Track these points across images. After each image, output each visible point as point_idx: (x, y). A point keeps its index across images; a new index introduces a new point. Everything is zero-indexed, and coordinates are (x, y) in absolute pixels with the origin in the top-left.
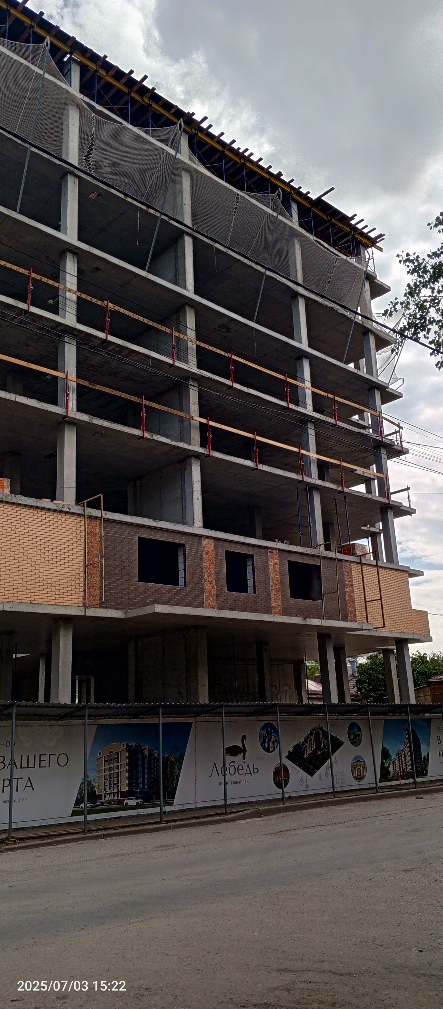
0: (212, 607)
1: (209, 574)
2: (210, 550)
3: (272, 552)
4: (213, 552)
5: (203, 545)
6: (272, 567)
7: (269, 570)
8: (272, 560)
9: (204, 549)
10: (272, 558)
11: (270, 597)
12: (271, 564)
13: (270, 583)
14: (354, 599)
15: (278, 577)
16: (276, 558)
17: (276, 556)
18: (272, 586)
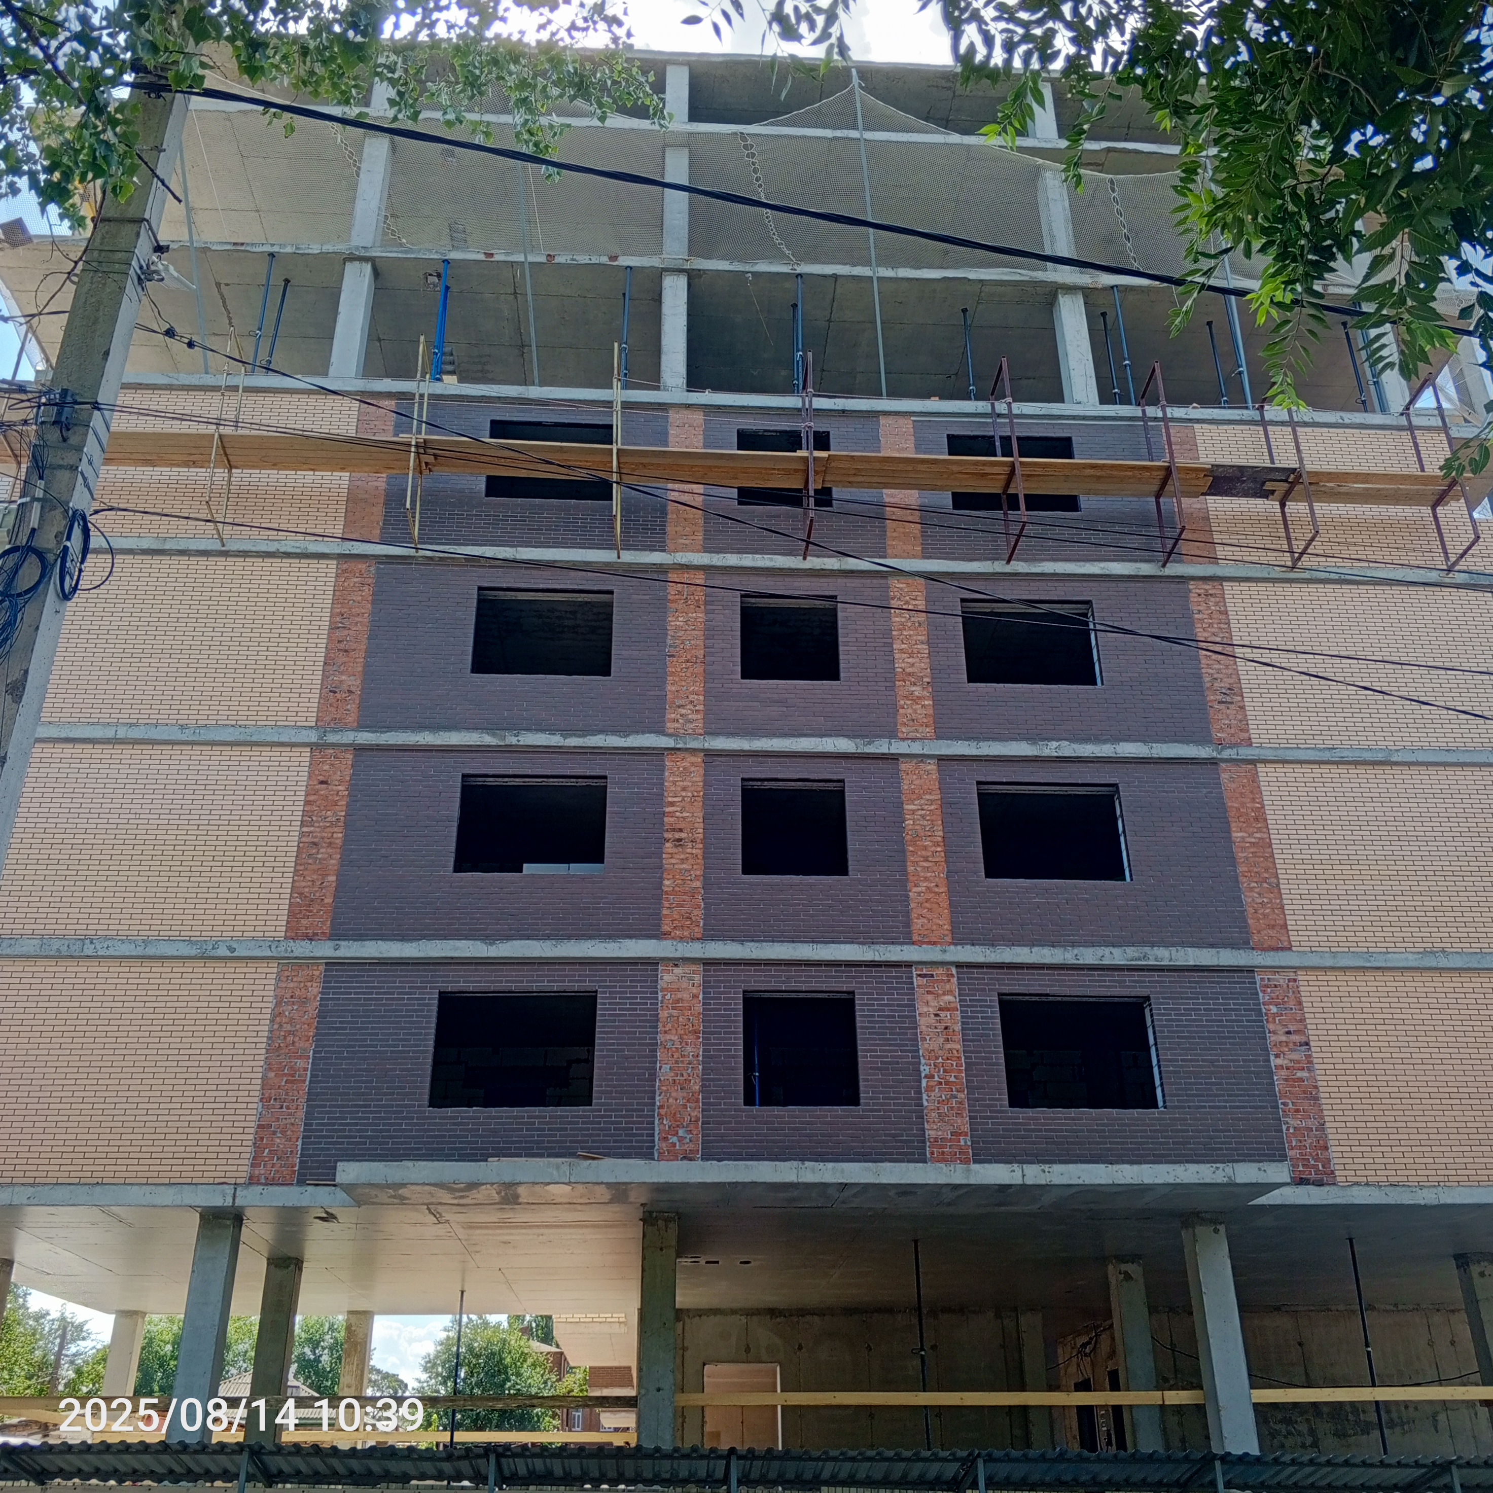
0: (684, 1158)
1: (677, 1062)
2: (686, 996)
3: (932, 976)
4: (695, 1001)
5: (661, 984)
6: (932, 1020)
7: (916, 1028)
8: (930, 997)
9: (664, 996)
10: (928, 992)
11: (922, 1111)
12: (925, 1009)
13: (922, 1068)
14: (1316, 1087)
15: (958, 1046)
16: (950, 992)
17: (948, 987)
18: (930, 1077)
